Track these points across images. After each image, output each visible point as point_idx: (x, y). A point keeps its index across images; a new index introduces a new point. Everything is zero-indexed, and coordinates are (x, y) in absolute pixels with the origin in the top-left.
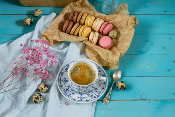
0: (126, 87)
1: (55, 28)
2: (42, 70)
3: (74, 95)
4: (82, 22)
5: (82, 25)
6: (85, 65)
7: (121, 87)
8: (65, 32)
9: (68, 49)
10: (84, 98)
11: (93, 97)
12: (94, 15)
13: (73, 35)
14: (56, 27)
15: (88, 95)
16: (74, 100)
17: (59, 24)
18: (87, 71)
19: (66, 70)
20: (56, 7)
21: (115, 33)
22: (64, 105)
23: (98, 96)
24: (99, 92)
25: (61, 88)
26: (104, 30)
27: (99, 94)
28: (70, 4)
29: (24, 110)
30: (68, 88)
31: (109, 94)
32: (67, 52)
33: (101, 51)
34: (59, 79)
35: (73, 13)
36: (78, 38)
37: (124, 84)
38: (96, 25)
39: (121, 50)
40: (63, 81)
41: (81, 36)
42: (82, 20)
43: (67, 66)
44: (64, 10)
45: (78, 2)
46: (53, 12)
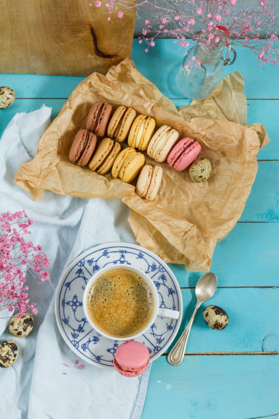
0: (227, 324)
3: (98, 343)
4: (122, 138)
7: (214, 325)
8: (76, 163)
9: (82, 216)
12: (152, 115)
13: (97, 171)
14: (51, 149)
16: (98, 359)
17: (59, 140)
18: (132, 290)
19: (78, 275)
20: (52, 75)
21: (206, 171)
22: (72, 369)
23: (157, 349)
24: (159, 337)
25: (66, 326)
26: (177, 162)
27: (159, 341)
28: (89, 81)
30: (83, 323)
31: (185, 337)
32: (80, 222)
33: (169, 225)
34: (61, 301)
35: (97, 112)
36: (112, 184)
37: (223, 317)
39: (219, 228)
40: (71, 304)
41: (118, 177)
42: (120, 132)
43: (81, 263)
44: (73, 97)
45: (110, 73)
46: (44, 105)
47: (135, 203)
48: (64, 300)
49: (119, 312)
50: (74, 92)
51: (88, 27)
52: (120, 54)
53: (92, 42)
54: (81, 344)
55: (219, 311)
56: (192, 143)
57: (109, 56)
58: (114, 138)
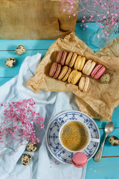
3: (65, 153)
4: (72, 66)
7: (114, 144)
8: (52, 77)
9: (56, 99)
12: (84, 55)
13: (61, 80)
14: (42, 71)
16: (65, 160)
18: (79, 131)
19: (55, 125)
21: (108, 79)
22: (54, 165)
23: (90, 156)
24: (90, 150)
25: (51, 147)
26: (96, 75)
27: (91, 152)
28: (57, 42)
29: (12, 172)
30: (58, 145)
31: (101, 150)
32: (55, 102)
33: (93, 102)
34: (48, 136)
35: (61, 55)
36: (68, 85)
37: (117, 141)
38: (87, 70)
39: (115, 103)
40: (53, 137)
41: (71, 83)
42: (71, 64)
43: (56, 120)
44: (50, 49)
45: (66, 38)
46: (38, 53)
47: (78, 93)
48: (49, 136)
49: (74, 140)
50: (51, 47)
51: (57, 19)
52: (70, 30)
53: (58, 25)
54: (57, 154)
55: (115, 138)
56: (102, 67)
57: (65, 31)
58: (68, 66)
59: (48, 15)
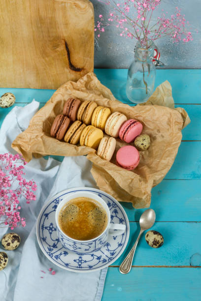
0: (162, 242)
1: (37, 129)
2: (9, 209)
3: (67, 256)
4: (87, 120)
5: (87, 125)
6: (87, 200)
7: (153, 242)
8: (55, 137)
9: (58, 170)
10: (85, 261)
11: (102, 259)
13: (69, 142)
14: (38, 127)
15: (92, 255)
16: (67, 265)
17: (44, 122)
18: (92, 212)
19: (54, 209)
21: (146, 140)
22: (47, 274)
23: (110, 259)
24: (112, 252)
25: (44, 243)
26: (126, 134)
27: (113, 254)
28: (65, 86)
30: (56, 242)
31: (132, 255)
32: (56, 175)
33: (119, 173)
34: (41, 226)
35: (70, 103)
36: (80, 148)
37: (159, 236)
38: (111, 125)
39: (155, 174)
40: (48, 228)
41: (84, 145)
42: (86, 115)
43: (56, 201)
44: (55, 96)
46: (34, 100)
48: (43, 226)
50: (55, 93)
51: (63, 42)
52: (86, 67)
54: (54, 255)
55: (156, 232)
56: (135, 122)
57: (78, 70)
58: (82, 121)
59: (49, 32)
